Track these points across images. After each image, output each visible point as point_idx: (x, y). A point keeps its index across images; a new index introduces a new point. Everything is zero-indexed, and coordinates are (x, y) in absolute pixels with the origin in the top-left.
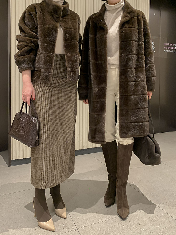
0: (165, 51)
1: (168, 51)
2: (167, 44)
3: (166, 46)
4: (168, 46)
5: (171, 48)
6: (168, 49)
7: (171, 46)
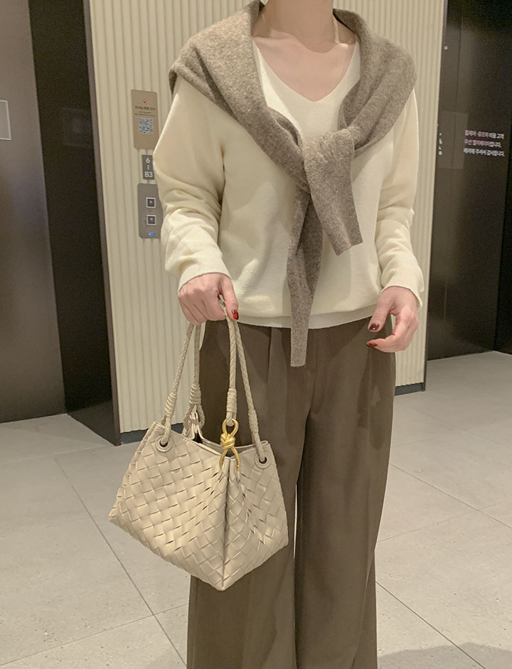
0: (466, 150)
1: (472, 151)
2: (472, 133)
3: (469, 137)
4: (473, 138)
5: (482, 143)
6: (472, 147)
7: (481, 139)
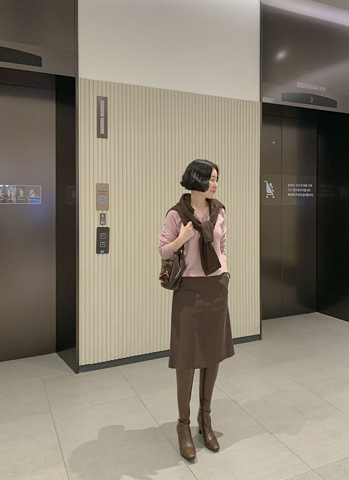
0: (289, 194)
1: (294, 195)
2: (291, 185)
3: (291, 187)
4: (293, 188)
5: (299, 190)
6: (293, 192)
